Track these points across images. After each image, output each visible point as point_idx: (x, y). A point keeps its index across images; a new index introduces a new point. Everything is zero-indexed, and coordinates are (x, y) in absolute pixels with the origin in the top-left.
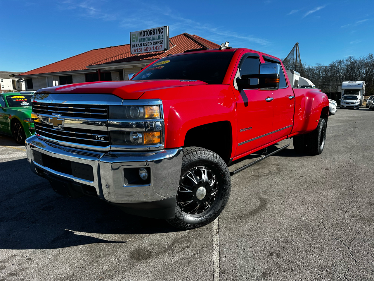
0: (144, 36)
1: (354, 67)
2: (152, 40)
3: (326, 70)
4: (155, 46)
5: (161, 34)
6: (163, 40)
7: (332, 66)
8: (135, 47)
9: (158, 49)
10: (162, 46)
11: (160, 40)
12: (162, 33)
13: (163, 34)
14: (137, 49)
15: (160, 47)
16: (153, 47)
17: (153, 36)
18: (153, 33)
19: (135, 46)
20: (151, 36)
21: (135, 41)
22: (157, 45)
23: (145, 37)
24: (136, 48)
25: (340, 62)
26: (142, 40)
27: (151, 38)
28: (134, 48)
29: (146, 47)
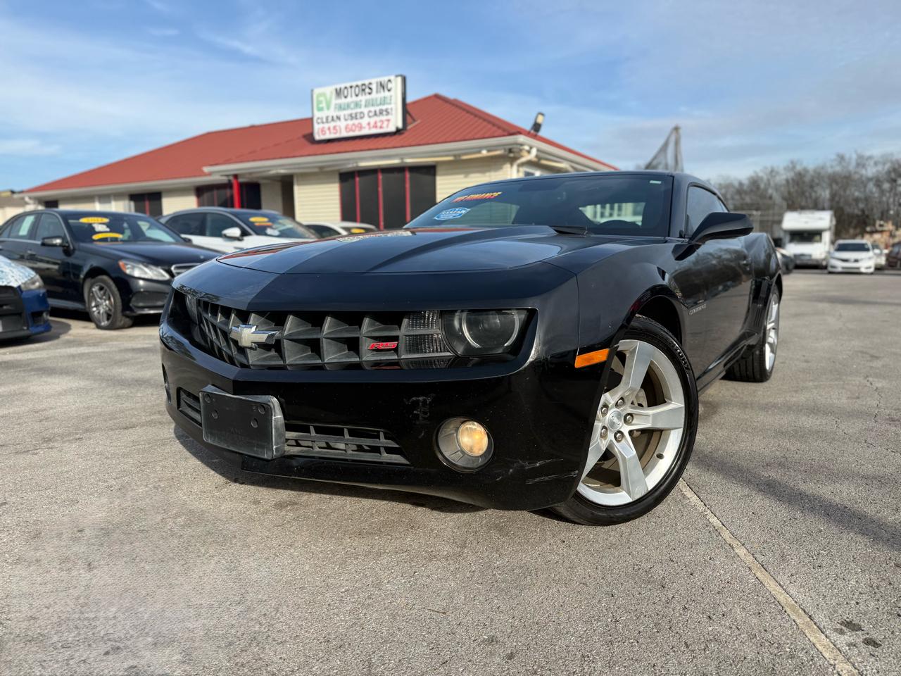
0: (346, 97)
1: (804, 182)
2: (366, 106)
3: (740, 191)
4: (372, 121)
5: (387, 94)
6: (393, 106)
7: (755, 182)
8: (323, 123)
9: (381, 127)
10: (388, 120)
11: (384, 107)
12: (389, 90)
13: (392, 93)
14: (329, 129)
15: (385, 123)
16: (369, 124)
17: (368, 97)
18: (367, 90)
19: (324, 120)
20: (363, 98)
21: (325, 109)
22: (377, 119)
23: (349, 99)
24: (326, 126)
25: (773, 172)
26: (340, 107)
27: (363, 103)
28: (321, 126)
29: (350, 122)
